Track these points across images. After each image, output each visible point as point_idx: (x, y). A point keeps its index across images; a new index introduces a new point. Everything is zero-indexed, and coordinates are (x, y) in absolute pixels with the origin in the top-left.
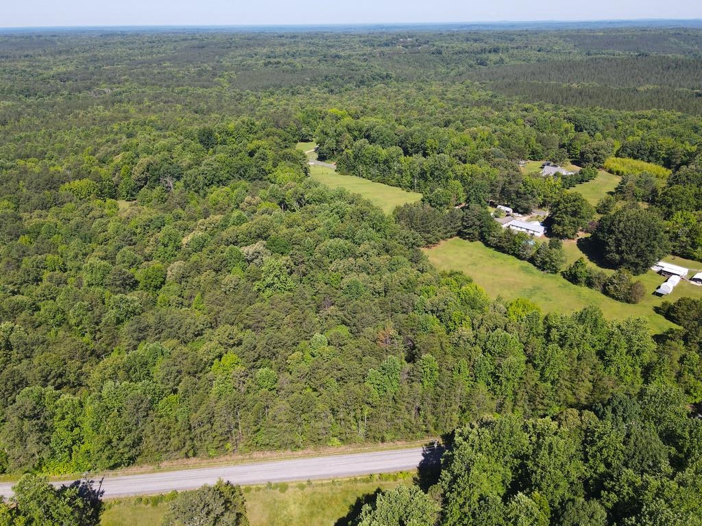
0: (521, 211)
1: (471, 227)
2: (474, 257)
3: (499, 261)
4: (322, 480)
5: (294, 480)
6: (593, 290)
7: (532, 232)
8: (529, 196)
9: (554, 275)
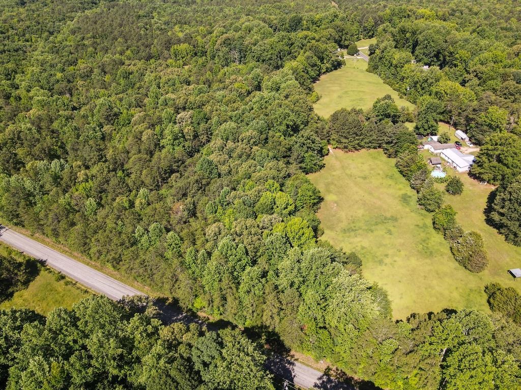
0: (474, 141)
1: (392, 143)
2: (372, 172)
3: (390, 182)
4: (83, 286)
5: (72, 277)
6: (444, 242)
7: (455, 165)
8: (485, 128)
9: (427, 213)
